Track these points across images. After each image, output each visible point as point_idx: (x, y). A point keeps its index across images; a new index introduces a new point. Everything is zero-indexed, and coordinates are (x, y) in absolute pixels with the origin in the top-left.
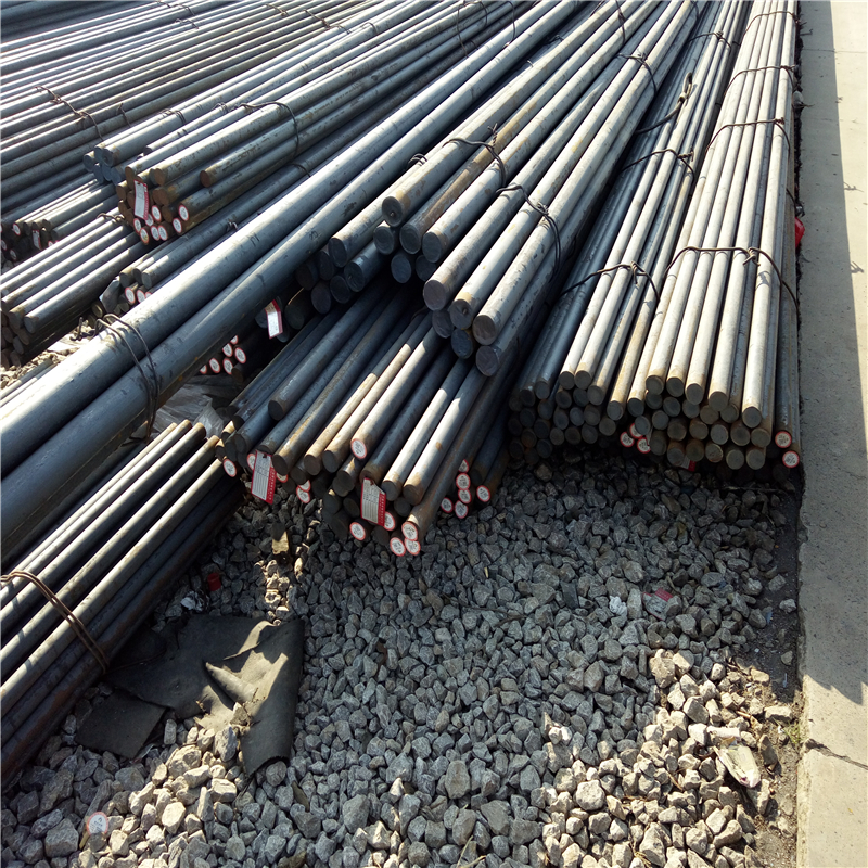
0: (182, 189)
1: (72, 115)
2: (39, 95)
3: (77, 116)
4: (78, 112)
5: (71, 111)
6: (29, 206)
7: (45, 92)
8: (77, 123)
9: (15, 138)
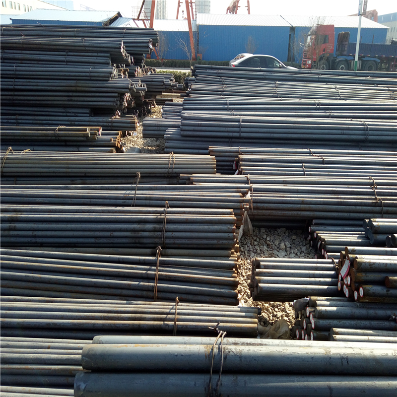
0: (367, 278)
1: (374, 197)
2: (368, 181)
3: (376, 199)
4: (377, 197)
5: (374, 195)
6: (327, 228)
7: (372, 181)
8: (373, 202)
9: (340, 196)
